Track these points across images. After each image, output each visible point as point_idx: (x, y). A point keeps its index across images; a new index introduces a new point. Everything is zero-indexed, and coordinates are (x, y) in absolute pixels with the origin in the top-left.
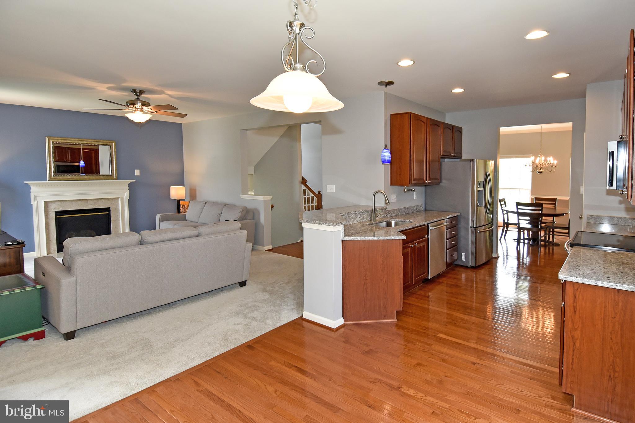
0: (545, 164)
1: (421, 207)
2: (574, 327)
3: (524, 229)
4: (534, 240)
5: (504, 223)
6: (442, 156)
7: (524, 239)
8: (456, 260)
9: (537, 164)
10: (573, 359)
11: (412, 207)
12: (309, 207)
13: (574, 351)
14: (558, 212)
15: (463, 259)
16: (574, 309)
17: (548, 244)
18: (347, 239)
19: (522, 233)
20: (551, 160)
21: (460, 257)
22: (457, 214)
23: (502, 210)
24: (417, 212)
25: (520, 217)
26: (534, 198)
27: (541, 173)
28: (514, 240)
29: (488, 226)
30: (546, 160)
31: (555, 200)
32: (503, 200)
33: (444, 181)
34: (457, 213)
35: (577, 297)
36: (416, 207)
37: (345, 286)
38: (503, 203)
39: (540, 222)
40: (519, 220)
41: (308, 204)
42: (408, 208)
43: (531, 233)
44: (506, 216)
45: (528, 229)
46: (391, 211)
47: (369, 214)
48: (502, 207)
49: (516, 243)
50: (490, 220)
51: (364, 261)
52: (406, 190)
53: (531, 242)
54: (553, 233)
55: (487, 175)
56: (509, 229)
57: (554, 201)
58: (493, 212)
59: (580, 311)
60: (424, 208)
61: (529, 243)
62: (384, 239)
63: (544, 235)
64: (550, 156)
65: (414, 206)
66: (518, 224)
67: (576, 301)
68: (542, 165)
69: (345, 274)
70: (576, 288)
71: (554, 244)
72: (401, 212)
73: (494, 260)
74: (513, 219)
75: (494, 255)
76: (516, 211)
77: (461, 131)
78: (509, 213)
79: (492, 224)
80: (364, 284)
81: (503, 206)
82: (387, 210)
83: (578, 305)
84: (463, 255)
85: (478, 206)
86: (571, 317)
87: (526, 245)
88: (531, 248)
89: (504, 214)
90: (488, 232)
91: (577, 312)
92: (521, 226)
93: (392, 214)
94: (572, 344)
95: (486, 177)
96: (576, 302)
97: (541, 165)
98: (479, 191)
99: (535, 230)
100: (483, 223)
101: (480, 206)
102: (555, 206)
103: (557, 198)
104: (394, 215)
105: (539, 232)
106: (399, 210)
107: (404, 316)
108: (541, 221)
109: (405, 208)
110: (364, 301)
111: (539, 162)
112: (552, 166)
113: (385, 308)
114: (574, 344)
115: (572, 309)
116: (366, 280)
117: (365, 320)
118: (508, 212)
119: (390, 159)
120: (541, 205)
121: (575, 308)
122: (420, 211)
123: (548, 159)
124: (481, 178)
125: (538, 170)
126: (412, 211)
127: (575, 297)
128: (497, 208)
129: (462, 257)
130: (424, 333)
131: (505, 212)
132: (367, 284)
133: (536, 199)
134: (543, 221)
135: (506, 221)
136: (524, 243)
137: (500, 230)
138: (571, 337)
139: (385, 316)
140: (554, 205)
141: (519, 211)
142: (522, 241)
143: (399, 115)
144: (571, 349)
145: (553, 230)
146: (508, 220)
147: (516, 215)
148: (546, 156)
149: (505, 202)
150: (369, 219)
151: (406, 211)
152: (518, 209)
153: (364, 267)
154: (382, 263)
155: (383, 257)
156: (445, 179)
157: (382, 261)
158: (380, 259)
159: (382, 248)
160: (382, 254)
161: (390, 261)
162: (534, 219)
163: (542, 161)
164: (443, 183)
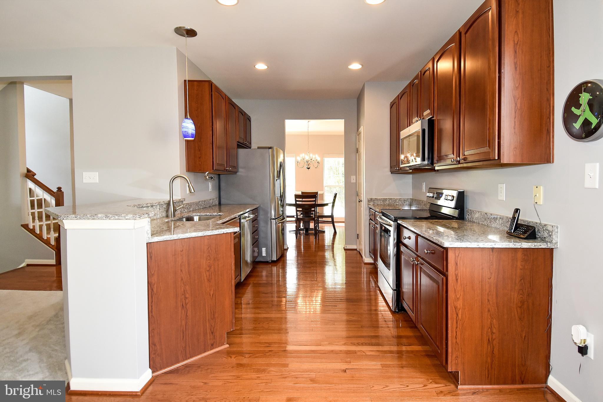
0: (312, 161)
1: (216, 200)
2: (457, 296)
4: (306, 229)
6: (238, 143)
8: (257, 257)
10: (456, 332)
12: (40, 214)
13: (457, 323)
15: (264, 254)
16: (456, 277)
18: (156, 239)
21: (260, 252)
22: (257, 205)
24: (213, 206)
25: (298, 209)
27: (309, 168)
30: (313, 157)
33: (240, 170)
35: (458, 264)
36: (212, 200)
37: (152, 316)
40: (296, 212)
41: (38, 208)
46: (188, 204)
47: (165, 208)
51: (181, 271)
52: (207, 178)
55: (281, 165)
59: (462, 279)
60: (218, 202)
62: (212, 234)
65: (210, 200)
66: (296, 216)
67: (458, 267)
69: (152, 297)
70: (457, 255)
71: (320, 232)
72: (199, 207)
73: (285, 252)
75: (285, 247)
77: (250, 120)
80: (183, 305)
83: (459, 272)
84: (264, 250)
86: (454, 286)
91: (459, 280)
94: (455, 316)
95: (281, 167)
96: (458, 270)
97: (309, 161)
98: (277, 180)
103: (318, 192)
106: (197, 204)
107: (237, 337)
109: (202, 201)
110: (183, 333)
111: (308, 158)
113: (212, 333)
114: (457, 315)
115: (454, 278)
116: (186, 298)
117: (184, 360)
119: (194, 132)
121: (456, 275)
122: (215, 205)
124: (278, 168)
126: (209, 204)
127: (457, 264)
129: (263, 253)
130: (270, 351)
132: (186, 304)
133: (303, 193)
138: (454, 308)
139: (212, 345)
141: (298, 203)
143: (195, 83)
144: (455, 320)
147: (294, 208)
148: (313, 153)
150: (164, 214)
152: (296, 201)
153: (182, 279)
154: (208, 269)
155: (209, 260)
156: (242, 168)
157: (209, 266)
158: (205, 264)
159: (208, 248)
160: (208, 256)
161: (218, 265)
162: (306, 209)
163: (310, 158)
164: (240, 172)
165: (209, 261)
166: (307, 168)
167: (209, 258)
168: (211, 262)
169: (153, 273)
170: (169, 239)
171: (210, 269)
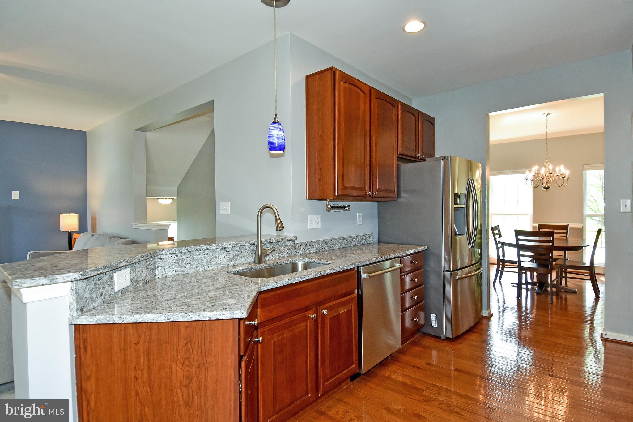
0: (554, 176)
1: (369, 237)
3: (526, 269)
4: (542, 284)
5: (499, 260)
6: (400, 156)
7: (527, 284)
8: (423, 326)
9: (542, 175)
11: (353, 237)
14: (570, 245)
15: (434, 324)
17: (560, 291)
19: (524, 275)
20: (563, 170)
21: (428, 320)
22: (421, 249)
23: (496, 241)
24: (362, 245)
25: (521, 253)
26: (537, 225)
27: (548, 188)
28: (512, 285)
29: (474, 267)
30: (554, 170)
31: (566, 227)
32: (497, 228)
33: (403, 195)
34: (422, 246)
36: (359, 237)
38: (496, 232)
39: (550, 259)
40: (519, 256)
42: (343, 239)
43: (535, 274)
44: (500, 250)
45: (532, 270)
48: (495, 239)
49: (516, 290)
50: (478, 256)
52: (329, 207)
53: (536, 288)
54: (566, 275)
55: (470, 184)
56: (505, 269)
57: (565, 230)
58: (481, 245)
60: (376, 238)
61: (532, 288)
63: (555, 278)
64: (559, 165)
65: (356, 236)
66: (519, 261)
68: (549, 177)
71: (569, 291)
72: (329, 247)
73: (485, 321)
74: (511, 254)
75: (485, 313)
76: (515, 242)
77: (433, 123)
78: (505, 247)
79: (481, 264)
81: (497, 236)
82: (296, 242)
84: (434, 317)
85: (456, 234)
87: (529, 293)
88: (536, 298)
89: (498, 248)
90: (474, 277)
92: (523, 265)
93: (308, 249)
95: (470, 188)
97: (547, 177)
98: (456, 210)
99: (542, 270)
100: (466, 262)
101: (460, 235)
102: (567, 236)
103: (568, 225)
104: (313, 250)
105: (549, 275)
108: (552, 257)
109: (337, 239)
111: (545, 173)
112: (564, 178)
118: (504, 244)
120: (552, 234)
122: (368, 244)
123: (557, 169)
124: (461, 189)
125: (545, 185)
126: (353, 243)
128: (488, 239)
129: (432, 322)
131: (500, 245)
133: (541, 226)
134: (554, 257)
135: (501, 258)
136: (527, 289)
137: (493, 270)
140: (565, 235)
141: (520, 242)
142: (524, 286)
143: (317, 76)
145: (566, 270)
146: (504, 256)
147: (515, 250)
148: (555, 164)
149: (499, 231)
151: (339, 244)
152: (517, 240)
153: (137, 395)
154: (185, 382)
155: (188, 366)
156: (406, 191)
157: (187, 378)
158: (180, 373)
159: (187, 343)
160: (186, 358)
161: (206, 378)
162: (540, 254)
163: (549, 171)
164: (403, 198)
165: (188, 369)
166: (544, 188)
167: (187, 363)
168: (191, 370)
169: (88, 374)
170: (106, 322)
171: (189, 384)
